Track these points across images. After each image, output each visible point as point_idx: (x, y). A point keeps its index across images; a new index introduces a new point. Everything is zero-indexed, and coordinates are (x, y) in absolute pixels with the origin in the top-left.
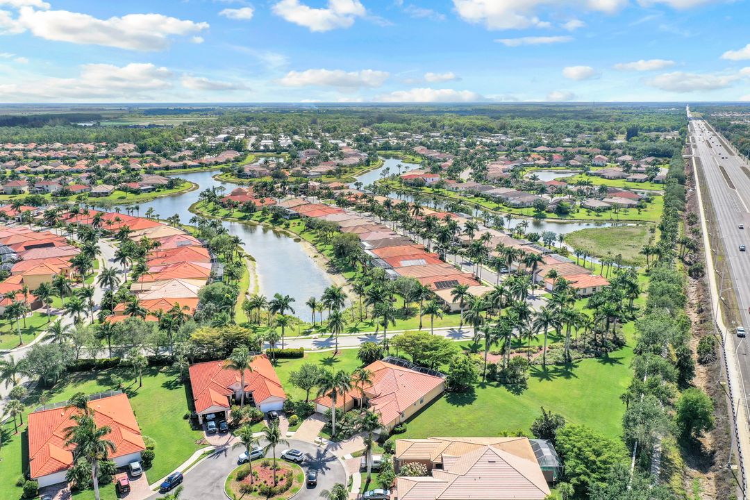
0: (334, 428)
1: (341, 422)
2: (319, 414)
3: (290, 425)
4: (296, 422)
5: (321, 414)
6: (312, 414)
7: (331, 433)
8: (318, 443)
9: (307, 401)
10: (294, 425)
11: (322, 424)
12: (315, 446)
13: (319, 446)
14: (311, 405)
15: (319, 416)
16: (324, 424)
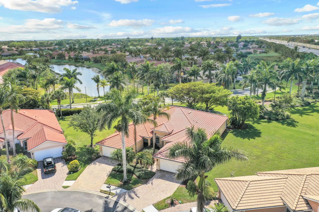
0: (125, 172)
1: (132, 164)
2: (106, 157)
3: (69, 173)
4: (76, 168)
5: (107, 157)
6: (97, 158)
7: (121, 178)
8: (105, 192)
9: (91, 146)
10: (74, 172)
11: (109, 168)
12: (101, 197)
13: (107, 198)
14: (96, 149)
15: (106, 159)
16: (111, 167)
